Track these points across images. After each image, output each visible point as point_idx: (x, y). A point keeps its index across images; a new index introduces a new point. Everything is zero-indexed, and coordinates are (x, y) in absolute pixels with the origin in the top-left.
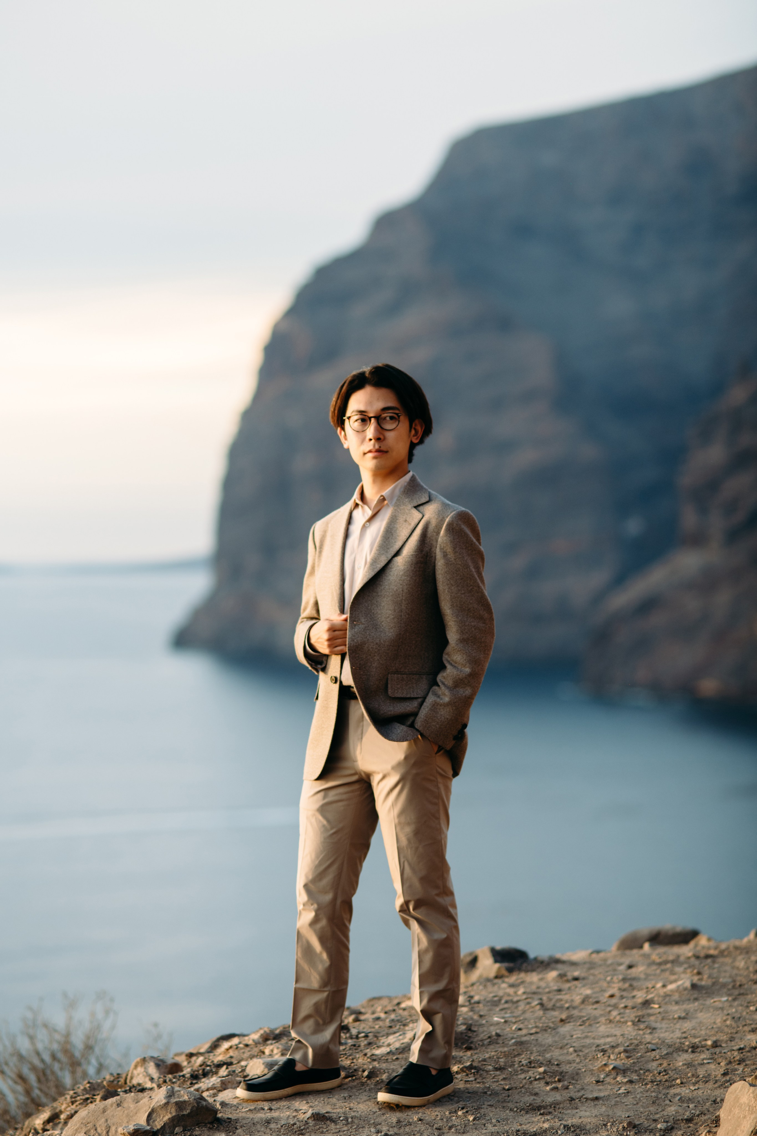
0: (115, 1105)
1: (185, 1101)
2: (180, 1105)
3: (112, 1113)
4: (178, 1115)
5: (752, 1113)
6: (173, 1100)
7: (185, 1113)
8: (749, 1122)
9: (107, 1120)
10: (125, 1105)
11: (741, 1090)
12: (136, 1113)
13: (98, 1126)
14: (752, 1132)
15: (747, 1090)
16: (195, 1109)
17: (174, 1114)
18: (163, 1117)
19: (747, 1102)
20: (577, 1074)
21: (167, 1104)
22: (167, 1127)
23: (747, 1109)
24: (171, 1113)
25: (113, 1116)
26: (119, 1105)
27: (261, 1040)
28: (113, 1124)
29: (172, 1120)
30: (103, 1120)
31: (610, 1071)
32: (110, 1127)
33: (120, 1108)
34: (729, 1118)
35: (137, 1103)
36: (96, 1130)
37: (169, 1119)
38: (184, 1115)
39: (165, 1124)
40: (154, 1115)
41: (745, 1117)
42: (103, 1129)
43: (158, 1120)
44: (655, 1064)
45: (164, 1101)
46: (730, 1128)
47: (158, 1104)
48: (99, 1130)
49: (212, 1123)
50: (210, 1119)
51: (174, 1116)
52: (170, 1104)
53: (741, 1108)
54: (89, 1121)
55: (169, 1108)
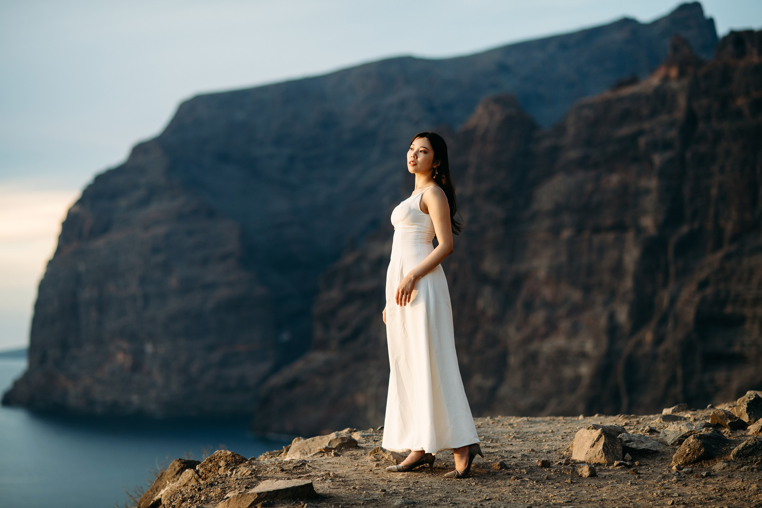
0: (311, 441)
1: (344, 437)
2: (343, 439)
3: (311, 444)
4: (342, 443)
5: (590, 440)
6: (339, 437)
7: (345, 442)
8: (589, 443)
9: (309, 447)
10: (316, 441)
11: (583, 432)
12: (322, 443)
13: (305, 449)
14: (591, 446)
15: (586, 432)
16: (349, 440)
17: (340, 442)
18: (336, 443)
19: (586, 436)
20: (498, 439)
21: (337, 438)
22: (338, 447)
23: (587, 438)
24: (339, 442)
25: (311, 445)
26: (313, 441)
27: (348, 432)
28: (312, 448)
29: (340, 444)
30: (307, 447)
31: (512, 438)
32: (311, 449)
33: (314, 442)
34: (578, 443)
35: (321, 439)
36: (304, 450)
37: (338, 444)
38: (345, 443)
39: (337, 446)
40: (331, 443)
41: (586, 441)
42: (308, 450)
43: (333, 445)
44: (530, 437)
45: (335, 437)
46: (580, 447)
47: (333, 439)
48: (306, 450)
49: (356, 447)
50: (355, 445)
51: (340, 443)
52: (338, 439)
53: (584, 438)
54: (300, 447)
55: (338, 440)
